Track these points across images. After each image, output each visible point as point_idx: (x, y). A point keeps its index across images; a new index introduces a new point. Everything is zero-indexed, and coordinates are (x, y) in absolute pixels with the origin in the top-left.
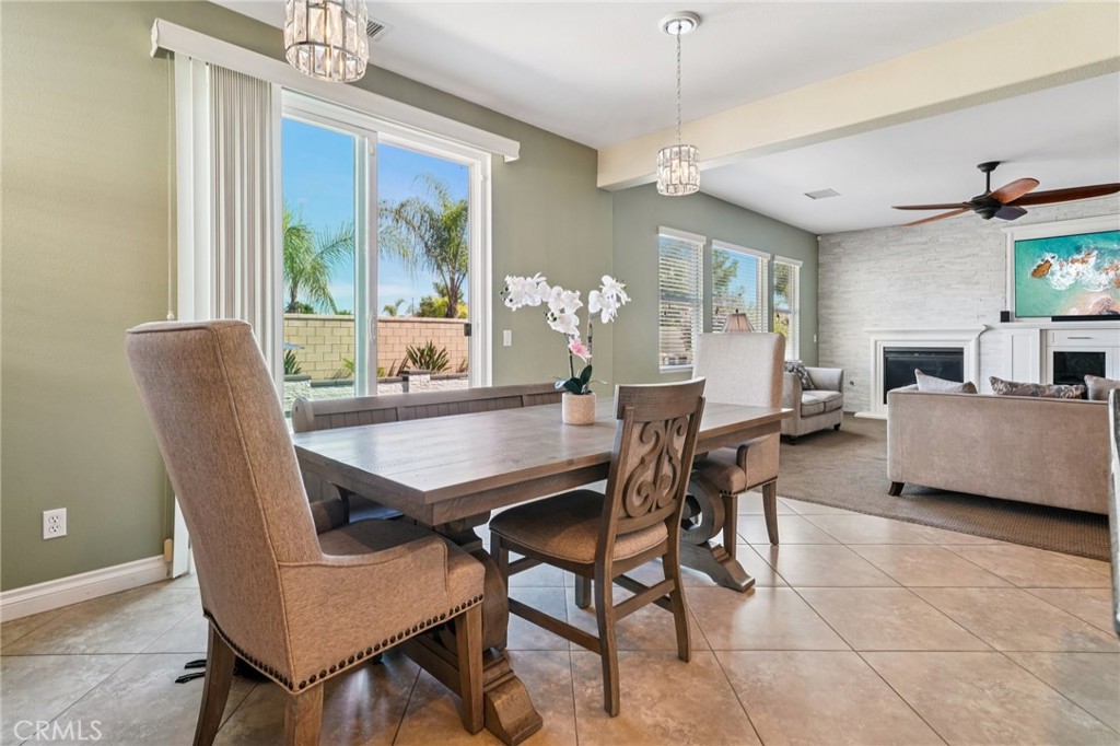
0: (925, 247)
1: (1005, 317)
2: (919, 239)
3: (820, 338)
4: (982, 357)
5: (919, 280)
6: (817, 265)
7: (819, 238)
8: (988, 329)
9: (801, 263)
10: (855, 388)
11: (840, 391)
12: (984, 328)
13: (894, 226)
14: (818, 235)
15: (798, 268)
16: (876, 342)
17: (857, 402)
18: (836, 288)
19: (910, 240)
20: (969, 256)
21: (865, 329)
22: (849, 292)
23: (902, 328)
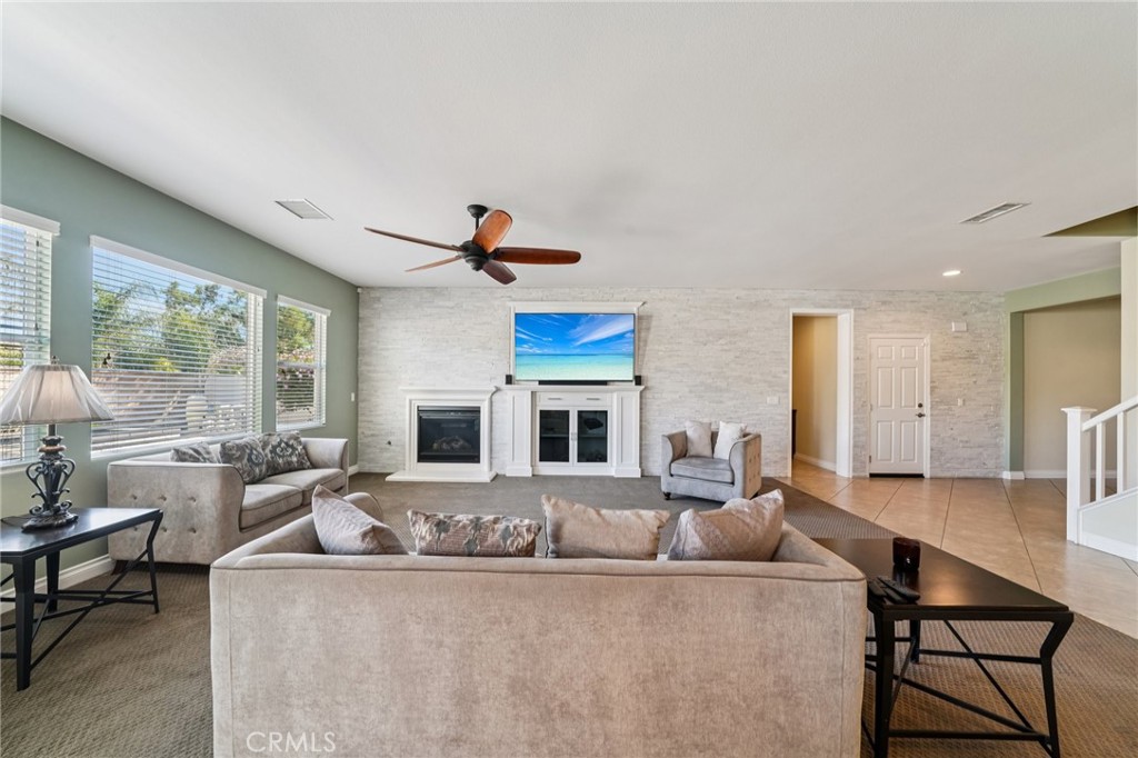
0: (450, 311)
1: (509, 380)
2: (447, 304)
3: (360, 397)
4: (494, 415)
5: (447, 342)
6: (357, 319)
7: (359, 290)
8: (498, 390)
9: (329, 312)
10: (392, 448)
11: (342, 468)
12: (494, 389)
13: (427, 288)
14: (357, 287)
15: (325, 317)
16: (410, 401)
17: (394, 462)
18: (375, 344)
19: (441, 303)
20: (484, 323)
21: (401, 388)
22: (388, 349)
23: (432, 388)
